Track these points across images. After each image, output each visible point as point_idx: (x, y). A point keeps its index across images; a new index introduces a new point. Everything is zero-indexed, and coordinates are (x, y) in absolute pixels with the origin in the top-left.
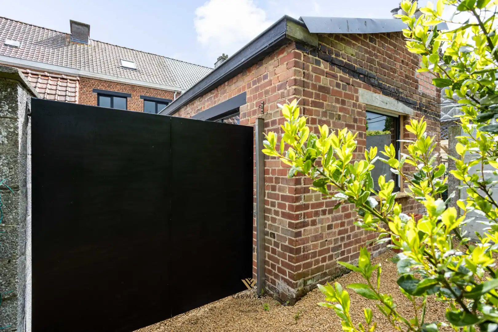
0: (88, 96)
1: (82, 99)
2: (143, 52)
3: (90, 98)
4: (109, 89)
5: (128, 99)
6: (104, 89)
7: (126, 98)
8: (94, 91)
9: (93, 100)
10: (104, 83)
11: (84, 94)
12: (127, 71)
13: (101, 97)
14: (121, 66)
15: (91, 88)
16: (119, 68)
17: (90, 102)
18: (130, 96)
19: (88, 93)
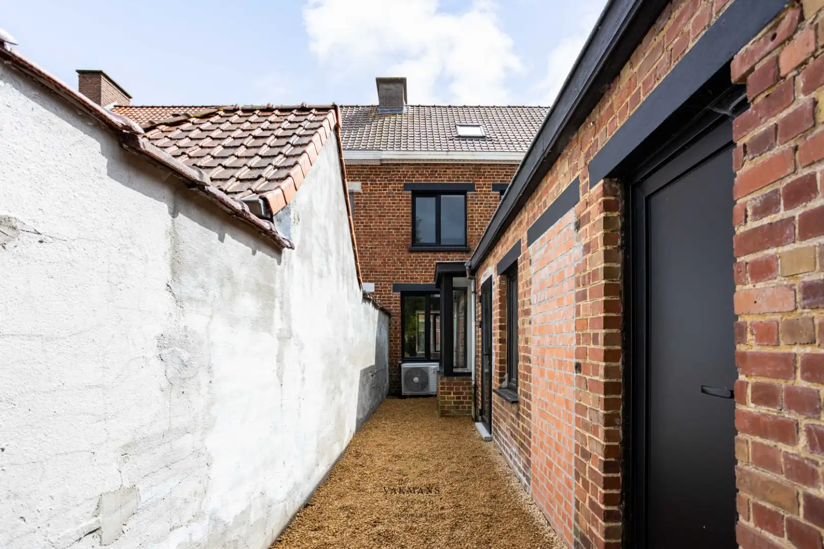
0: (396, 200)
1: (386, 206)
2: (497, 107)
3: (399, 203)
4: (432, 180)
5: (469, 194)
6: (422, 180)
7: (464, 193)
8: (406, 187)
9: (404, 207)
10: (423, 168)
11: (389, 197)
12: (467, 143)
13: (418, 200)
14: (456, 135)
15: (400, 184)
16: (452, 140)
17: (399, 210)
18: (471, 187)
19: (396, 194)
